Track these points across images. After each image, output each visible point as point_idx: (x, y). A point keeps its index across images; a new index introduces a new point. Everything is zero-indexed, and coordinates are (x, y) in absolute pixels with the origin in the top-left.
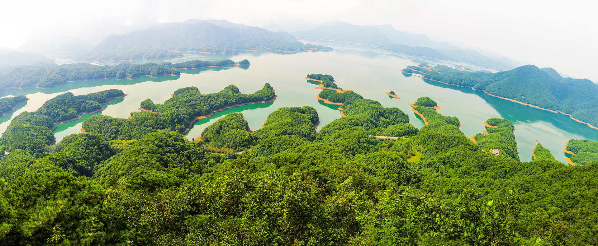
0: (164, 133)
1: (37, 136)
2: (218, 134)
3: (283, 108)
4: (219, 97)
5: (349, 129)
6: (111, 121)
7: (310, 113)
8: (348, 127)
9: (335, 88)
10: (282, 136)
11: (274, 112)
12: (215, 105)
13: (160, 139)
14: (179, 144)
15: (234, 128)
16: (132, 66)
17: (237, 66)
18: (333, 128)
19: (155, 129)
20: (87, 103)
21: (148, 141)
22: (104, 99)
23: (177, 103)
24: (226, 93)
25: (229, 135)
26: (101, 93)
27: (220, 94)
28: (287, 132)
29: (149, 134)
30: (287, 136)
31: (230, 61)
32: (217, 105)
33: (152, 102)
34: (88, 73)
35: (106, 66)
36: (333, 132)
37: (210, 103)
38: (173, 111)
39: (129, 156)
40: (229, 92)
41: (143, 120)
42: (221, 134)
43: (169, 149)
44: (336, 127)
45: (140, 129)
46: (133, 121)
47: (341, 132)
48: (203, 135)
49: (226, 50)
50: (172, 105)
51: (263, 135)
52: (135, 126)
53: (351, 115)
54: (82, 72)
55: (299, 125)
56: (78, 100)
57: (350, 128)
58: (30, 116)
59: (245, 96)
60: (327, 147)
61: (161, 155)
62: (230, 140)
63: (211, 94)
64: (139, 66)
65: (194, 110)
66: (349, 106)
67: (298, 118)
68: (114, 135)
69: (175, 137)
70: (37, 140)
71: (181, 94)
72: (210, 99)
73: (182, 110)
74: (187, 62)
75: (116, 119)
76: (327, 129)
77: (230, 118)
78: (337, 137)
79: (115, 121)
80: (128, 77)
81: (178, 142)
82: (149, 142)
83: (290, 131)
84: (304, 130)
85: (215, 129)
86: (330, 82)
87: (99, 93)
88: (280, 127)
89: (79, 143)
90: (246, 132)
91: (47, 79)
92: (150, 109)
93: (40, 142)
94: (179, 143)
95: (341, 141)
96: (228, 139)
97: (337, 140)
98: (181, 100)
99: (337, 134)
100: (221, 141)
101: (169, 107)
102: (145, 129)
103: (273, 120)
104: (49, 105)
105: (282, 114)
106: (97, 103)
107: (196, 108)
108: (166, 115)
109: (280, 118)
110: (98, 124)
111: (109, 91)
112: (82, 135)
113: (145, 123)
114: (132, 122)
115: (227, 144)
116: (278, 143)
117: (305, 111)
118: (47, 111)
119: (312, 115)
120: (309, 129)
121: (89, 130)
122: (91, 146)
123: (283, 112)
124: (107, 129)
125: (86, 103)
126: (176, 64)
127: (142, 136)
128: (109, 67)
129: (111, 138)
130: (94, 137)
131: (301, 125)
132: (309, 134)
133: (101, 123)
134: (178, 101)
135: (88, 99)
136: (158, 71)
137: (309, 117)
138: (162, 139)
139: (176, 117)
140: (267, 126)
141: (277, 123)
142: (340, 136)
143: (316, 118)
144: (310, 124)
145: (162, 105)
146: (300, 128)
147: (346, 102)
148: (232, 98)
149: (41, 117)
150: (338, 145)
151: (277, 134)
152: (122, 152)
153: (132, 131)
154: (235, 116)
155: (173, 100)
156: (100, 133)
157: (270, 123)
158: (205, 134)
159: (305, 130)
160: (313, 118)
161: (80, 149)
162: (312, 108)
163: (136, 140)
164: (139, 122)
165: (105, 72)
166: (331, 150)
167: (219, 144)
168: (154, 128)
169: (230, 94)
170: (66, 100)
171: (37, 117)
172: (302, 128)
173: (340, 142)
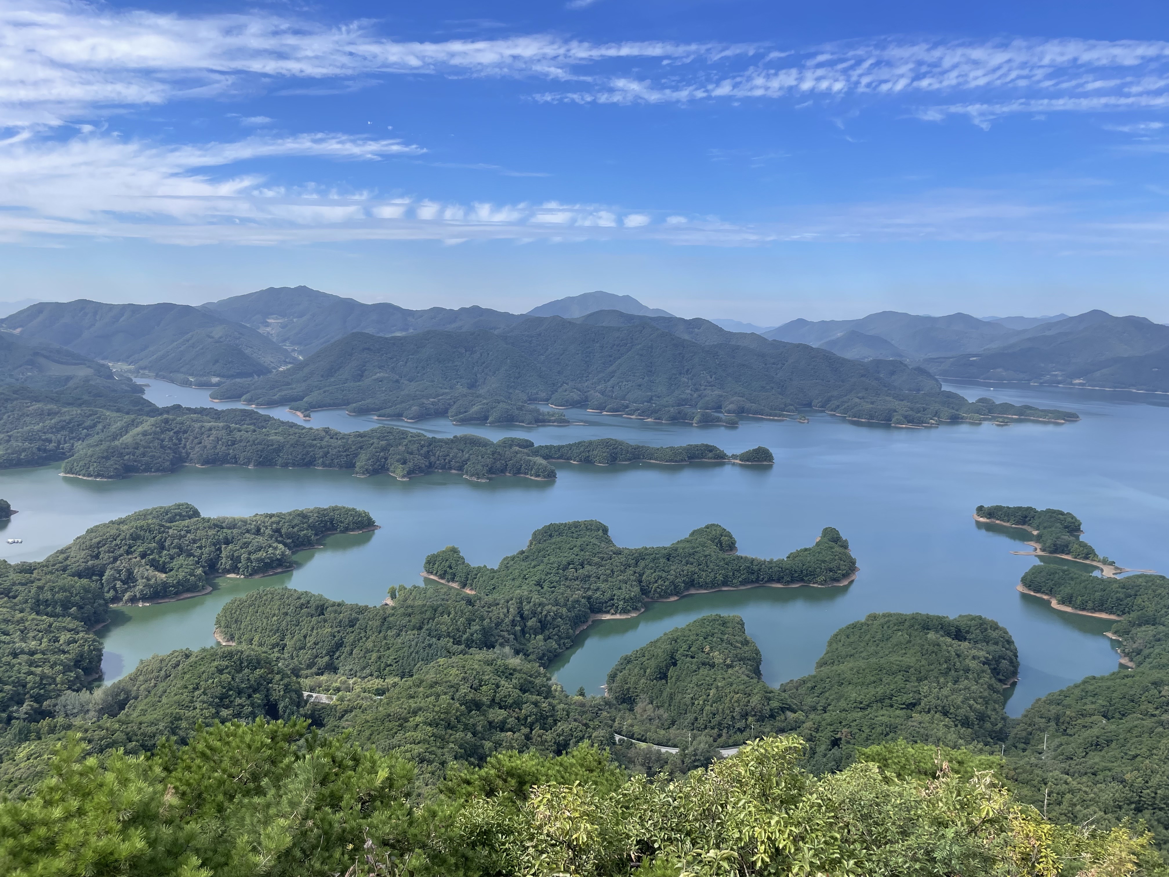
0: (489, 663)
1: (32, 653)
2: (661, 679)
3: (884, 616)
4: (672, 559)
5: (1148, 723)
6: (321, 609)
7: (987, 640)
8: (1146, 714)
9: (1086, 558)
10: (881, 712)
11: (854, 626)
12: (656, 582)
13: (477, 681)
14: (536, 704)
15: (713, 666)
16: (409, 438)
17: (734, 464)
18: (1079, 706)
19: (463, 646)
20: (246, 545)
21: (436, 683)
22: (305, 535)
23: (540, 568)
24: (693, 548)
25: (696, 688)
26: (299, 515)
27: (676, 550)
28: (899, 698)
29: (441, 660)
30: (898, 712)
31: (710, 449)
32: (662, 585)
33: (463, 558)
34: (260, 447)
35: (327, 431)
36: (1079, 721)
37: (641, 575)
38: (526, 593)
39: (367, 733)
40: (703, 546)
41: (428, 613)
42: (674, 679)
43: (500, 718)
44: (1093, 706)
45: (413, 643)
46: (393, 615)
47: (1113, 727)
48: (613, 677)
49: (703, 415)
50: (525, 573)
51: (809, 701)
52: (401, 630)
53: (1154, 667)
54: (241, 441)
55: (942, 680)
56: (211, 532)
57: (1153, 715)
58: (13, 576)
59: (755, 563)
60: (1053, 777)
61: (474, 734)
62: (701, 702)
63: (646, 549)
64: (432, 442)
65: (590, 593)
66: (1149, 631)
67: (939, 655)
68: (327, 658)
69: (524, 676)
70: (33, 669)
71: (553, 540)
72: (642, 564)
73: (553, 592)
74: (579, 443)
75: (339, 605)
76: (1054, 710)
77: (704, 630)
78: (1096, 745)
79: (335, 612)
80: (394, 472)
81: (532, 694)
82: (439, 689)
83: (908, 698)
84: (960, 699)
85: (653, 663)
86: (1066, 537)
87: (290, 514)
88: (873, 679)
89: (198, 684)
90: (755, 681)
91: (107, 450)
92: (453, 580)
93: (43, 677)
94: (534, 698)
95: (1115, 764)
96: (692, 698)
97: (1095, 759)
98: (552, 559)
99: (1095, 731)
100: (670, 705)
101: (514, 579)
102: (430, 646)
103: (850, 650)
104: (99, 543)
105: (879, 636)
106: (281, 546)
107: (598, 589)
108: (502, 601)
109: (872, 649)
110: (275, 618)
111: (325, 510)
112: (212, 655)
113: (432, 625)
114: (391, 619)
115: (690, 717)
116: (864, 735)
117: (968, 632)
118: (87, 562)
119: (992, 648)
120: (981, 697)
121: (240, 638)
122: (240, 693)
123: (885, 627)
124: (305, 637)
125: (240, 543)
126: (547, 447)
127: (418, 665)
128: (336, 434)
129: (314, 670)
130: (255, 663)
131: (950, 678)
132: (982, 718)
133: (286, 614)
134: (542, 562)
135: (248, 531)
136: (489, 461)
137: (982, 653)
138: (481, 681)
139: (534, 613)
140: (825, 669)
141: (862, 664)
142: (1109, 742)
143: (1011, 662)
144: (986, 678)
145: (493, 571)
146: (945, 691)
147: (1134, 615)
148: (711, 566)
149: (60, 583)
150: (1100, 777)
151: (861, 703)
152: (345, 717)
153: (389, 649)
154: (720, 625)
155: (527, 557)
156: (276, 650)
157: (836, 662)
158: (620, 676)
159: (967, 699)
160: (998, 660)
161: (198, 705)
162: (996, 624)
163: (397, 679)
164: (415, 620)
165: (321, 448)
166: (1071, 791)
167: (666, 716)
168: (459, 643)
169: (707, 553)
170: (170, 528)
171: (43, 581)
172: (953, 691)
173: (1110, 765)
